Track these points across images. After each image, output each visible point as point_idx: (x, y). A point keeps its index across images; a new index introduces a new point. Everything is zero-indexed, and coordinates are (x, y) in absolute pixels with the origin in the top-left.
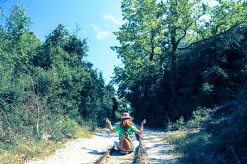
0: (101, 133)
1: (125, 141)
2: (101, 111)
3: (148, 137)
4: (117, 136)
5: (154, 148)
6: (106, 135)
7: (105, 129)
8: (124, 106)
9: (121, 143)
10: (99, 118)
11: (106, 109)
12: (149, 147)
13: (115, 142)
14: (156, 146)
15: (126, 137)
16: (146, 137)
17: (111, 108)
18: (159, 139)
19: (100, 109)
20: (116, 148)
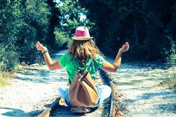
0: (27, 74)
1: (81, 87)
2: (25, 29)
3: (129, 80)
4: (61, 79)
5: (142, 101)
6: (39, 77)
7: (36, 66)
8: (71, 18)
9: (72, 90)
10: (20, 43)
11: (34, 24)
12: (132, 98)
13: (60, 90)
14: (147, 96)
15: (84, 78)
16: (123, 80)
17: (45, 21)
18: (152, 83)
19: (20, 24)
20: (62, 103)
